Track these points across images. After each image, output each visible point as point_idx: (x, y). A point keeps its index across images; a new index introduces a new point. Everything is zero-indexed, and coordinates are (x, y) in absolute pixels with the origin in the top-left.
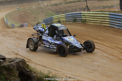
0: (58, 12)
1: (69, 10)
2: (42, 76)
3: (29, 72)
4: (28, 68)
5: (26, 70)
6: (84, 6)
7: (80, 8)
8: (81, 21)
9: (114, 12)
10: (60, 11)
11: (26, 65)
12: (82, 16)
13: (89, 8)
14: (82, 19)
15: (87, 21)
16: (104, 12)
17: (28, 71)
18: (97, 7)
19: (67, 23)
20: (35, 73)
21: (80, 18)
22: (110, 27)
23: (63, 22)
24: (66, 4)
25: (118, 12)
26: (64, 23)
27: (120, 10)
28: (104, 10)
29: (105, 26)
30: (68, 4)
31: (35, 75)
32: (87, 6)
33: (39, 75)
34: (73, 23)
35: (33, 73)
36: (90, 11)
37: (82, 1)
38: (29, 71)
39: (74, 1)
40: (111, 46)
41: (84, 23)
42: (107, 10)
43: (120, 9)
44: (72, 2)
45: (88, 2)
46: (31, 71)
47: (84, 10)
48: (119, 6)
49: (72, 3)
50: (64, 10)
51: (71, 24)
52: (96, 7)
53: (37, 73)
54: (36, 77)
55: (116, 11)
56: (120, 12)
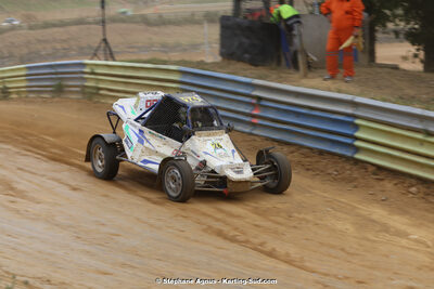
0: (4, 58)
1: (43, 53)
6: (96, 40)
7: (82, 48)
8: (83, 93)
9: (201, 64)
10: (11, 56)
12: (86, 76)
13: (114, 50)
14: (86, 84)
15: (102, 92)
16: (165, 63)
18: (140, 45)
19: (32, 95)
21: (79, 83)
23: (18, 93)
24: (32, 32)
25: (214, 66)
26: (20, 98)
27: (219, 59)
28: (165, 58)
30: (39, 31)
32: (105, 40)
34: (53, 97)
36: (117, 58)
37: (90, 23)
39: (61, 21)
41: (90, 99)
42: (173, 59)
43: (222, 54)
44: (54, 25)
45: (108, 26)
47: (95, 56)
48: (217, 46)
49: (55, 29)
50: (25, 51)
51: (45, 101)
52: (138, 48)
55: (207, 64)
56: (221, 68)
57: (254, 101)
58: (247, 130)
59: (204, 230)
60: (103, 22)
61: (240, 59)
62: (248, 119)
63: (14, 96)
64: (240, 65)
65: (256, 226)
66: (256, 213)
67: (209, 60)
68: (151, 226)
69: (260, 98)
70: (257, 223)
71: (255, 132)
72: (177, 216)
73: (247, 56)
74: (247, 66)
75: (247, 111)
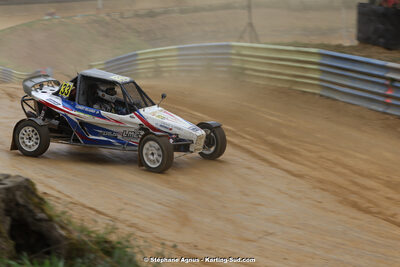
0: (156, 39)
2: (86, 239)
3: (44, 224)
4: (43, 211)
5: (34, 216)
6: (242, 24)
8: (230, 72)
9: (339, 48)
10: (164, 37)
11: (36, 200)
12: (233, 57)
13: (258, 33)
14: (233, 64)
15: (247, 72)
16: (306, 46)
17: (41, 220)
18: (283, 29)
19: (182, 74)
20: (62, 228)
21: (225, 64)
22: (321, 96)
23: (169, 72)
24: (183, 16)
25: (351, 49)
27: (356, 43)
29: (305, 92)
31: (63, 233)
32: (251, 25)
33: (76, 235)
35: (57, 226)
38: (46, 220)
39: (210, 6)
40: (321, 157)
41: (237, 78)
42: (314, 42)
43: (359, 39)
44: (204, 10)
45: (254, 11)
46: (50, 219)
47: (241, 38)
48: (354, 31)
49: (205, 13)
52: (280, 31)
53: (70, 228)
54: (66, 238)
55: (344, 47)
56: (357, 51)
57: (387, 82)
58: (381, 109)
59: (340, 202)
60: (249, 7)
61: (375, 44)
62: (381, 99)
63: (166, 75)
64: (374, 49)
65: (388, 198)
66: (388, 187)
67: (347, 43)
68: (291, 197)
69: (393, 80)
70: (389, 196)
71: (389, 111)
72: (315, 188)
73: (381, 40)
74: (382, 50)
75: (381, 91)
